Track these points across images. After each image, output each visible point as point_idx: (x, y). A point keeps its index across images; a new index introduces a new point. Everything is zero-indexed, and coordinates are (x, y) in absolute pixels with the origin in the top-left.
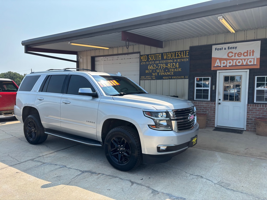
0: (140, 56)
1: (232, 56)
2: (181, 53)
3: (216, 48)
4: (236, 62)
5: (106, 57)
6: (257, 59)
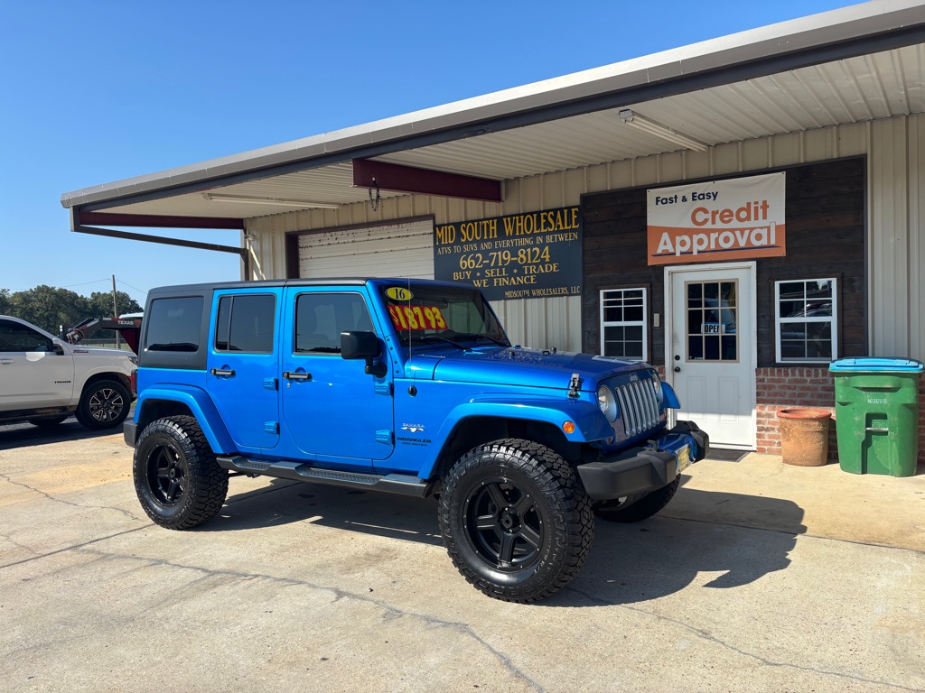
0: (435, 226)
1: (706, 221)
2: (556, 214)
3: (657, 198)
4: (717, 239)
5: (333, 233)
6: (777, 227)
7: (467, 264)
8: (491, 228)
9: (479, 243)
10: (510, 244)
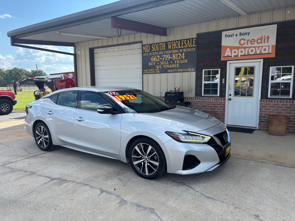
0: (142, 45)
1: (244, 43)
2: (187, 41)
3: (226, 35)
4: (248, 51)
5: (106, 48)
6: (272, 46)
7: (154, 59)
8: (163, 46)
9: (158, 52)
10: (170, 52)
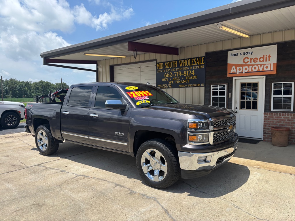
0: (157, 63)
1: (248, 62)
2: (197, 59)
3: (231, 54)
4: (252, 68)
5: (124, 65)
6: (274, 64)
7: (167, 76)
8: (175, 64)
9: (171, 69)
10: (181, 69)
